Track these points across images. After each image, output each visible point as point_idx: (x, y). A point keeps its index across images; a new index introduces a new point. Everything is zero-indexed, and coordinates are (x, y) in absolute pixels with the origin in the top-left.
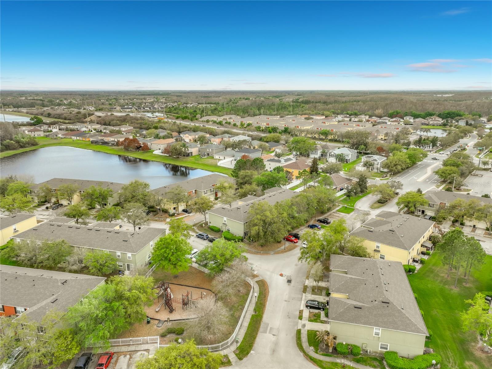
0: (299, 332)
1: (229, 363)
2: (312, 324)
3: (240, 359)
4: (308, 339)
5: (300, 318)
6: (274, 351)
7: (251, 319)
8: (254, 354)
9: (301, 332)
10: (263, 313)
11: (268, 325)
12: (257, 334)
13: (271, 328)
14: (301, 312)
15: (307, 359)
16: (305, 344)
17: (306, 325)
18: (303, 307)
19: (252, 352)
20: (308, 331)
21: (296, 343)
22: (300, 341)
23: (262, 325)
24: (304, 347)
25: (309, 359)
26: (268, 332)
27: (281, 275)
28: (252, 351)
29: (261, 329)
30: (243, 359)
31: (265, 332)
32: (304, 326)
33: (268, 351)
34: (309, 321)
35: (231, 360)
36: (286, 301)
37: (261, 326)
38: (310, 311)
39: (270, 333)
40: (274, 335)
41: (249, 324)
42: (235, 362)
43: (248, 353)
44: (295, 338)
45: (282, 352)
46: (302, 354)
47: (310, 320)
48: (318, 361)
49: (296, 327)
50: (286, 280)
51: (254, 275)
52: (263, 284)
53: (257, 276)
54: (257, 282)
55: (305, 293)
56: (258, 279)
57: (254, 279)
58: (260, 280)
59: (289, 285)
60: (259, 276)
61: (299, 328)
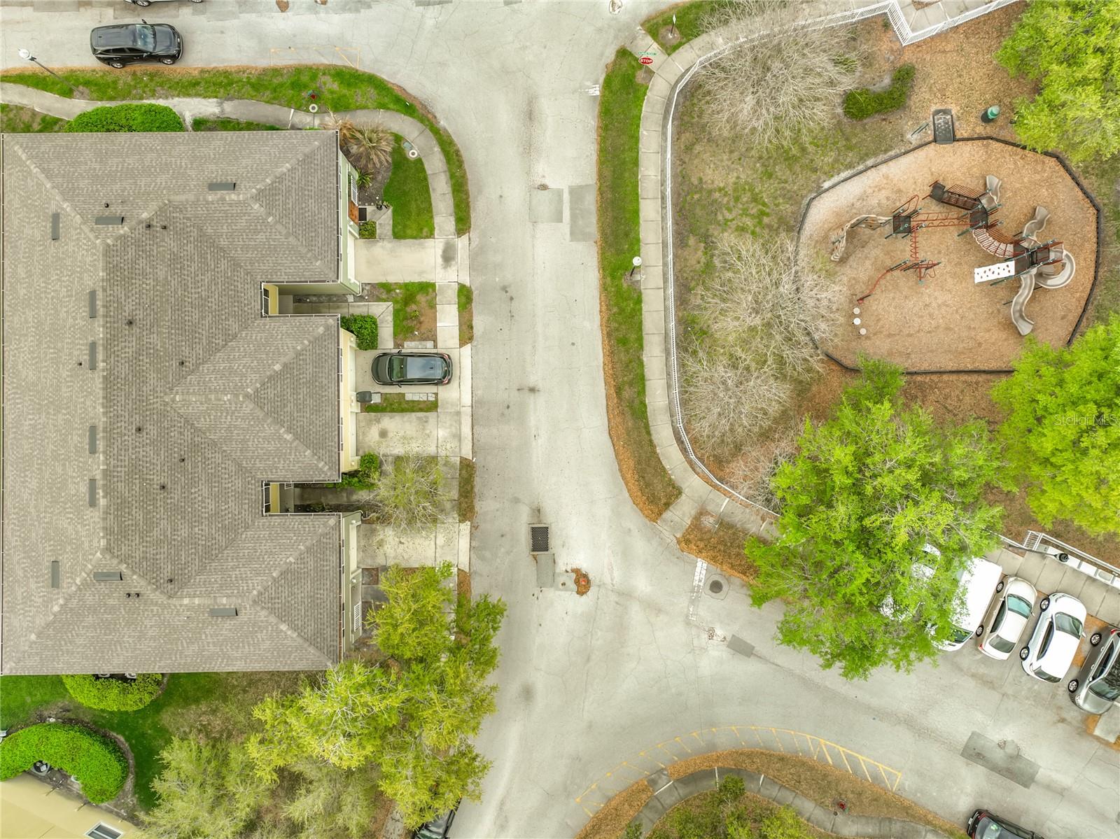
0: (463, 223)
1: (655, 26)
2: (421, 273)
3: (623, 53)
4: (428, 191)
5: (465, 296)
6: (530, 115)
7: (638, 240)
8: (588, 83)
9: (452, 219)
10: (604, 288)
11: (572, 233)
12: (601, 176)
13: (560, 220)
14: (466, 334)
15: (425, 107)
16: (435, 165)
17: (440, 260)
18: (464, 358)
19: (596, 91)
20: (431, 235)
21: (466, 166)
22: (452, 176)
23: (592, 224)
24: (437, 149)
25: (418, 107)
26: (566, 196)
27: (582, 582)
28: (598, 93)
29: (591, 201)
30: (617, 56)
31: (576, 193)
32: (448, 257)
33: (547, 108)
34: (433, 285)
35: (649, 40)
36: (532, 390)
37: (594, 219)
38: (435, 346)
39: (559, 193)
40: (544, 187)
41: (636, 212)
42: (634, 39)
43: (608, 84)
44: (471, 188)
45: (506, 118)
46: (443, 123)
47: (427, 288)
48: (391, 106)
49: (473, 245)
50: (554, 542)
51: (702, 545)
52: (647, 485)
53: (688, 541)
54: (674, 492)
55: (463, 460)
56: (677, 519)
57: (693, 512)
58: (667, 515)
59: (539, 511)
60: (679, 542)
61: (462, 243)
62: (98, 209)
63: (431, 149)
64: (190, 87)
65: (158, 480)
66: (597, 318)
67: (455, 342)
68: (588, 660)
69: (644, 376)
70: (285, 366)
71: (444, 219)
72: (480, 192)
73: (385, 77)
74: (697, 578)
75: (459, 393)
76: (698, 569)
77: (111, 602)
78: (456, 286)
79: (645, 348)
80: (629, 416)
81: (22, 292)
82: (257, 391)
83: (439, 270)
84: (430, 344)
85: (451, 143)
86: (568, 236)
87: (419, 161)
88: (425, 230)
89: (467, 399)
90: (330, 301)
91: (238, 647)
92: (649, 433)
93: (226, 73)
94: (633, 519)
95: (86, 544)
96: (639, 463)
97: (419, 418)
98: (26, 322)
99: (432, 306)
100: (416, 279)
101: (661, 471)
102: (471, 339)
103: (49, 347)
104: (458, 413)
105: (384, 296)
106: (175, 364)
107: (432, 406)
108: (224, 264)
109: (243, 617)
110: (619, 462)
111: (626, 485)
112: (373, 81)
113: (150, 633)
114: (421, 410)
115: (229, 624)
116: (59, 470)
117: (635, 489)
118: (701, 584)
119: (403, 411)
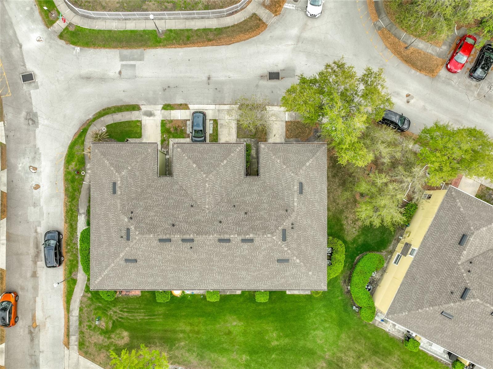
0: (135, 108)
1: (49, 22)
2: (157, 126)
3: (61, 36)
4: (121, 123)
5: (167, 107)
6: (88, 78)
7: (144, 31)
8: (74, 52)
9: (133, 112)
10: (165, 46)
11: (140, 60)
12: (115, 47)
13: (134, 66)
14: (184, 106)
15: (84, 124)
16: (109, 119)
17: (151, 118)
18: (194, 107)
19: (78, 49)
20: (140, 122)
21: (110, 106)
22: (114, 112)
23: (136, 52)
24: (102, 119)
25: (84, 127)
26: (124, 63)
28: (79, 48)
29: (127, 52)
30: (62, 39)
31: (122, 58)
32: (150, 114)
33: (85, 70)
34: (162, 121)
35: (55, 25)
36: (209, 78)
37: (134, 51)
38: (189, 120)
39: (123, 66)
40: (120, 73)
41: (132, 31)
42: (54, 31)
43: (75, 44)
44: (120, 104)
45: (89, 89)
46: (91, 117)
47: (163, 123)
48: (83, 139)
49: (145, 103)
50: (275, 70)
51: (277, 5)
52: (251, 28)
53: (276, 11)
54: (254, 16)
55: (240, 109)
56: (266, 16)
57: (263, 8)
58: (264, 20)
59: (262, 76)
60: (276, 15)
61: (144, 108)
62: (123, 241)
63: (102, 121)
64: (72, 227)
65: (242, 215)
66: (178, 49)
67: (187, 111)
68: (326, 55)
69: (204, 29)
70: (194, 163)
71: (133, 116)
72: (121, 100)
73: (70, 142)
74: (292, 8)
75: (210, 110)
76: (288, 7)
77: (295, 237)
78: (163, 111)
79: (191, 28)
80: (221, 36)
81: (160, 279)
82: (205, 173)
83: (156, 118)
84: (188, 123)
85: (100, 113)
86: (142, 62)
87: (107, 126)
88: (138, 124)
89: (212, 107)
90: (168, 166)
91: (316, 186)
92: (228, 27)
93: (67, 212)
94: (266, 35)
95: (270, 245)
96: (241, 32)
97: (221, 128)
98: (173, 277)
99: (171, 121)
100: (159, 128)
101: (245, 22)
102: (186, 105)
103: (184, 265)
104: (219, 110)
105: (167, 142)
106: (192, 209)
107: (215, 122)
108: (149, 191)
109: (303, 181)
110: (241, 40)
111: (251, 38)
112: (72, 147)
113: (309, 222)
114: (217, 126)
115: (305, 187)
116: (238, 259)
117: (253, 34)
118: (294, 6)
119: (217, 135)
